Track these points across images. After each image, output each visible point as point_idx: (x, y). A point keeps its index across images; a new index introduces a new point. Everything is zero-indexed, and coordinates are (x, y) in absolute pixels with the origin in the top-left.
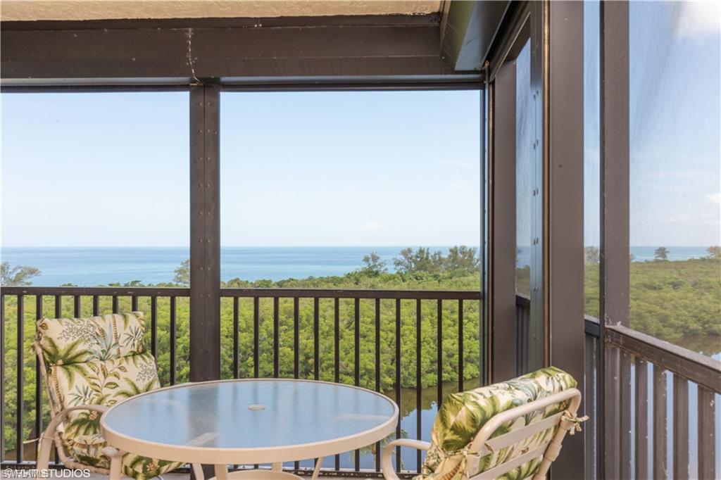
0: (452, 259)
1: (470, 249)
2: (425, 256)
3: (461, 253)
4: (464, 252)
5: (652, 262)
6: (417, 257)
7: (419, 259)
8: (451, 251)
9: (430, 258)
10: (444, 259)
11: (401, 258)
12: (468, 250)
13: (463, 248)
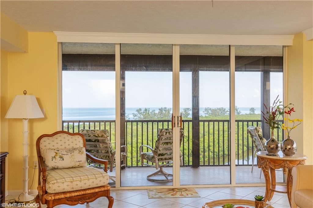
0: (160, 113)
1: (169, 109)
2: (147, 112)
3: (164, 110)
4: (165, 110)
5: (248, 115)
6: (144, 113)
7: (145, 114)
8: (160, 109)
9: (150, 113)
10: (156, 113)
11: (136, 113)
12: (168, 109)
13: (165, 108)
